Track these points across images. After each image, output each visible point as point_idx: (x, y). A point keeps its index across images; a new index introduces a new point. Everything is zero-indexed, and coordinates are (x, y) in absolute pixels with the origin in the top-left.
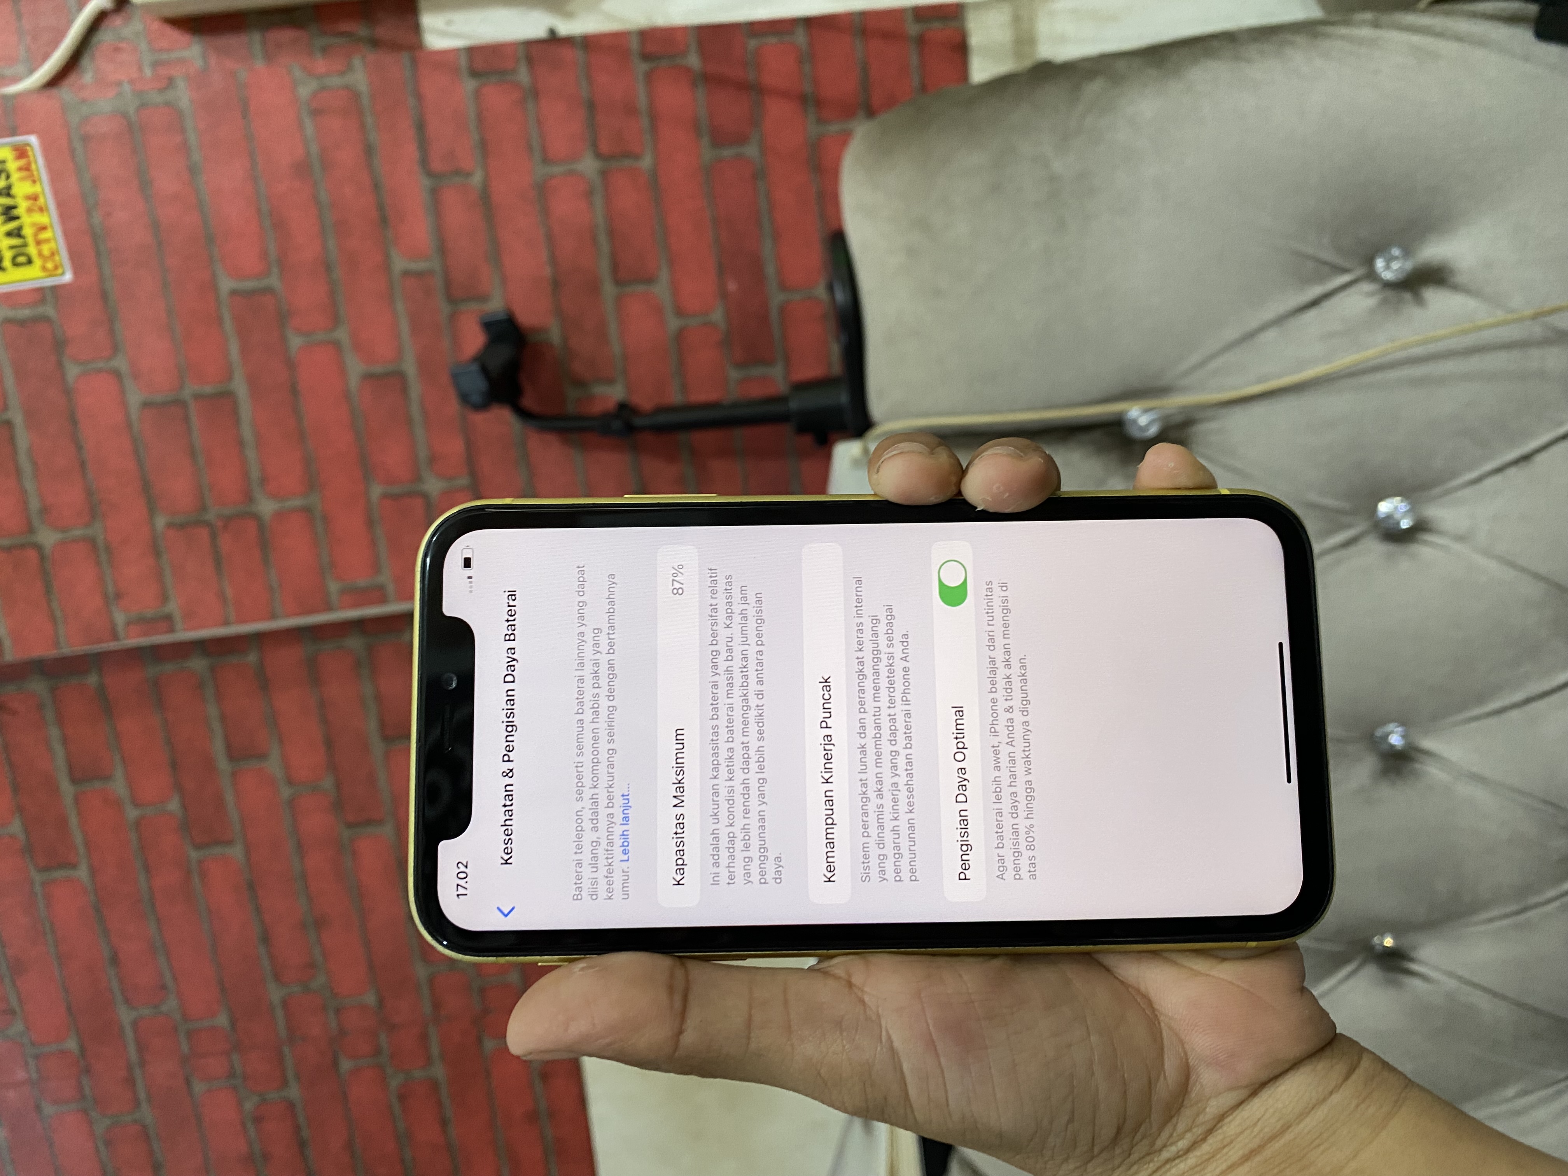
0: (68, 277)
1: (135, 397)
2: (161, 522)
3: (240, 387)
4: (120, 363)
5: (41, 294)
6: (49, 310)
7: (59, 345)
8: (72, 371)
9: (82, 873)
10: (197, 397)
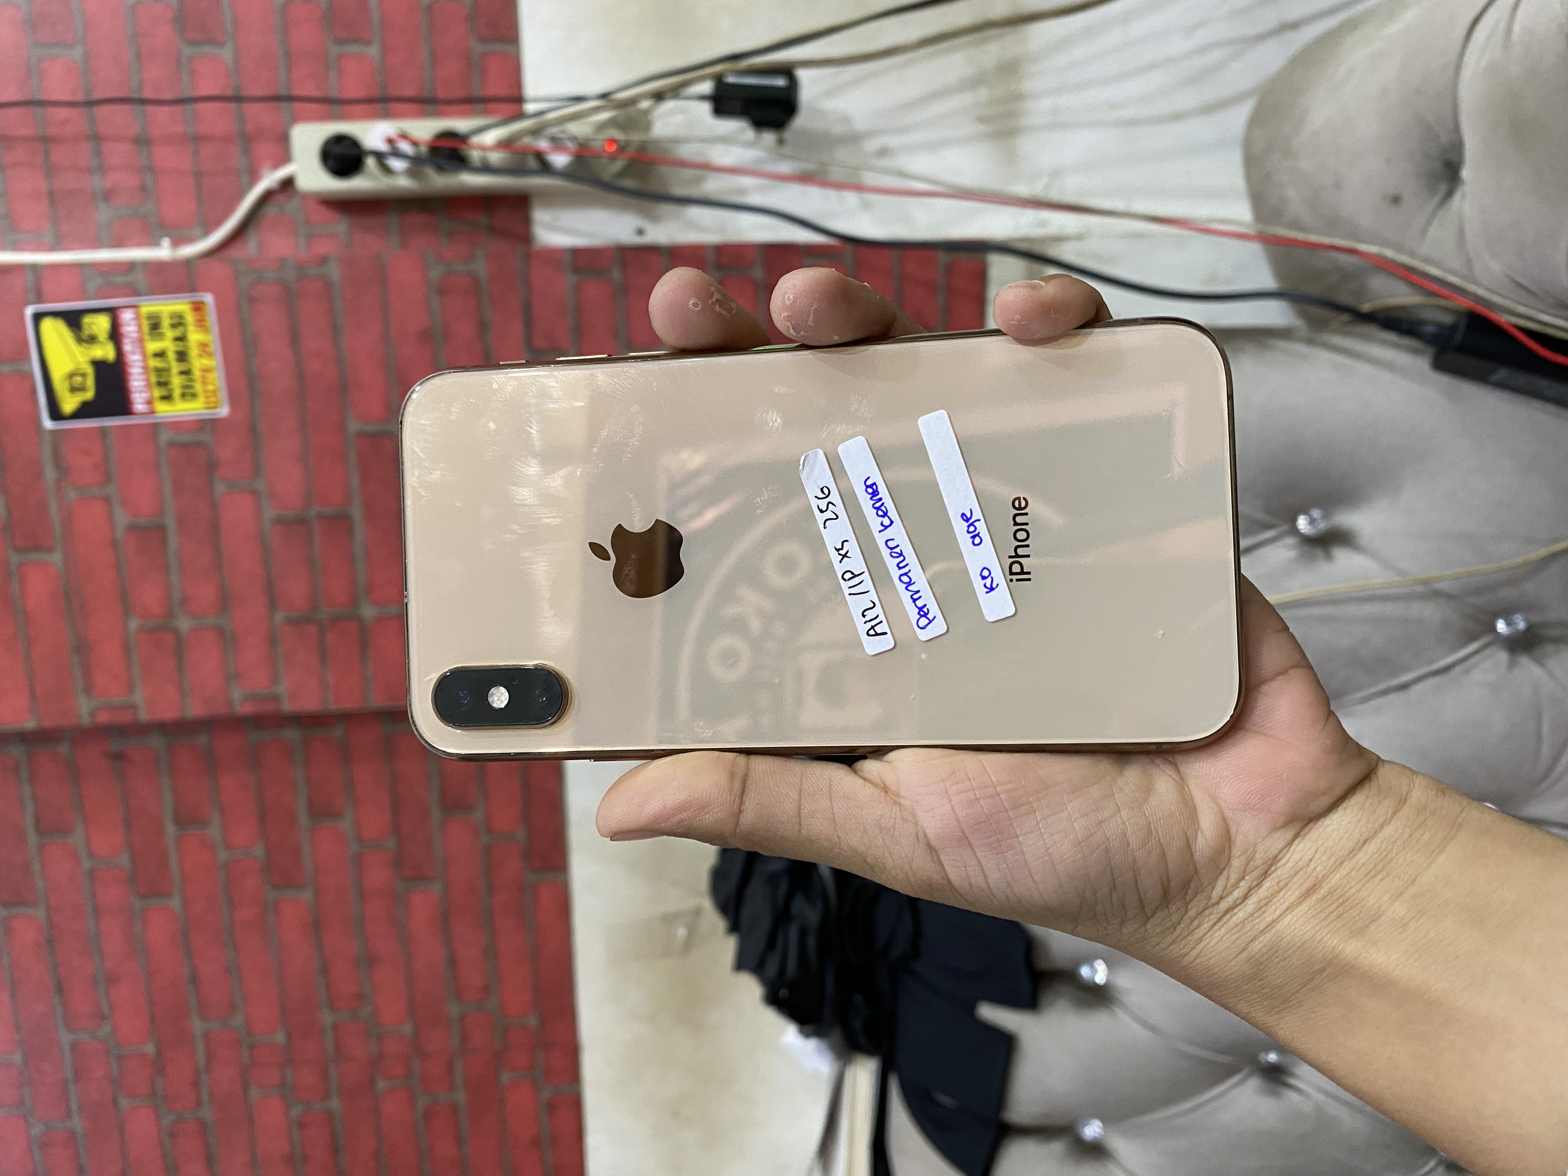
0: (224, 411)
1: (269, 512)
2: (279, 617)
3: (357, 512)
4: (260, 485)
5: (202, 424)
6: (205, 437)
7: (211, 467)
8: (220, 488)
9: (175, 903)
10: (322, 518)
